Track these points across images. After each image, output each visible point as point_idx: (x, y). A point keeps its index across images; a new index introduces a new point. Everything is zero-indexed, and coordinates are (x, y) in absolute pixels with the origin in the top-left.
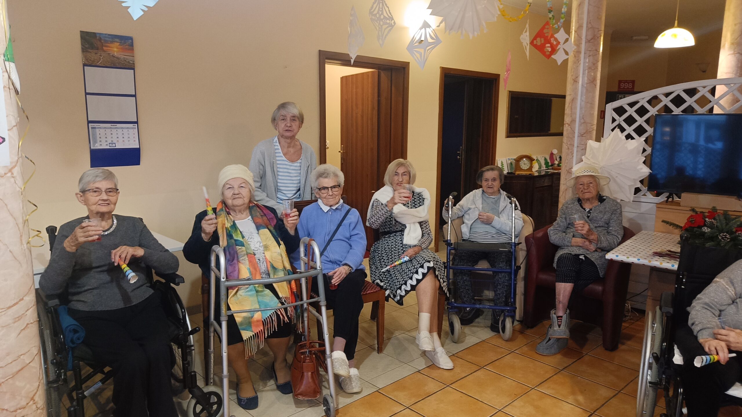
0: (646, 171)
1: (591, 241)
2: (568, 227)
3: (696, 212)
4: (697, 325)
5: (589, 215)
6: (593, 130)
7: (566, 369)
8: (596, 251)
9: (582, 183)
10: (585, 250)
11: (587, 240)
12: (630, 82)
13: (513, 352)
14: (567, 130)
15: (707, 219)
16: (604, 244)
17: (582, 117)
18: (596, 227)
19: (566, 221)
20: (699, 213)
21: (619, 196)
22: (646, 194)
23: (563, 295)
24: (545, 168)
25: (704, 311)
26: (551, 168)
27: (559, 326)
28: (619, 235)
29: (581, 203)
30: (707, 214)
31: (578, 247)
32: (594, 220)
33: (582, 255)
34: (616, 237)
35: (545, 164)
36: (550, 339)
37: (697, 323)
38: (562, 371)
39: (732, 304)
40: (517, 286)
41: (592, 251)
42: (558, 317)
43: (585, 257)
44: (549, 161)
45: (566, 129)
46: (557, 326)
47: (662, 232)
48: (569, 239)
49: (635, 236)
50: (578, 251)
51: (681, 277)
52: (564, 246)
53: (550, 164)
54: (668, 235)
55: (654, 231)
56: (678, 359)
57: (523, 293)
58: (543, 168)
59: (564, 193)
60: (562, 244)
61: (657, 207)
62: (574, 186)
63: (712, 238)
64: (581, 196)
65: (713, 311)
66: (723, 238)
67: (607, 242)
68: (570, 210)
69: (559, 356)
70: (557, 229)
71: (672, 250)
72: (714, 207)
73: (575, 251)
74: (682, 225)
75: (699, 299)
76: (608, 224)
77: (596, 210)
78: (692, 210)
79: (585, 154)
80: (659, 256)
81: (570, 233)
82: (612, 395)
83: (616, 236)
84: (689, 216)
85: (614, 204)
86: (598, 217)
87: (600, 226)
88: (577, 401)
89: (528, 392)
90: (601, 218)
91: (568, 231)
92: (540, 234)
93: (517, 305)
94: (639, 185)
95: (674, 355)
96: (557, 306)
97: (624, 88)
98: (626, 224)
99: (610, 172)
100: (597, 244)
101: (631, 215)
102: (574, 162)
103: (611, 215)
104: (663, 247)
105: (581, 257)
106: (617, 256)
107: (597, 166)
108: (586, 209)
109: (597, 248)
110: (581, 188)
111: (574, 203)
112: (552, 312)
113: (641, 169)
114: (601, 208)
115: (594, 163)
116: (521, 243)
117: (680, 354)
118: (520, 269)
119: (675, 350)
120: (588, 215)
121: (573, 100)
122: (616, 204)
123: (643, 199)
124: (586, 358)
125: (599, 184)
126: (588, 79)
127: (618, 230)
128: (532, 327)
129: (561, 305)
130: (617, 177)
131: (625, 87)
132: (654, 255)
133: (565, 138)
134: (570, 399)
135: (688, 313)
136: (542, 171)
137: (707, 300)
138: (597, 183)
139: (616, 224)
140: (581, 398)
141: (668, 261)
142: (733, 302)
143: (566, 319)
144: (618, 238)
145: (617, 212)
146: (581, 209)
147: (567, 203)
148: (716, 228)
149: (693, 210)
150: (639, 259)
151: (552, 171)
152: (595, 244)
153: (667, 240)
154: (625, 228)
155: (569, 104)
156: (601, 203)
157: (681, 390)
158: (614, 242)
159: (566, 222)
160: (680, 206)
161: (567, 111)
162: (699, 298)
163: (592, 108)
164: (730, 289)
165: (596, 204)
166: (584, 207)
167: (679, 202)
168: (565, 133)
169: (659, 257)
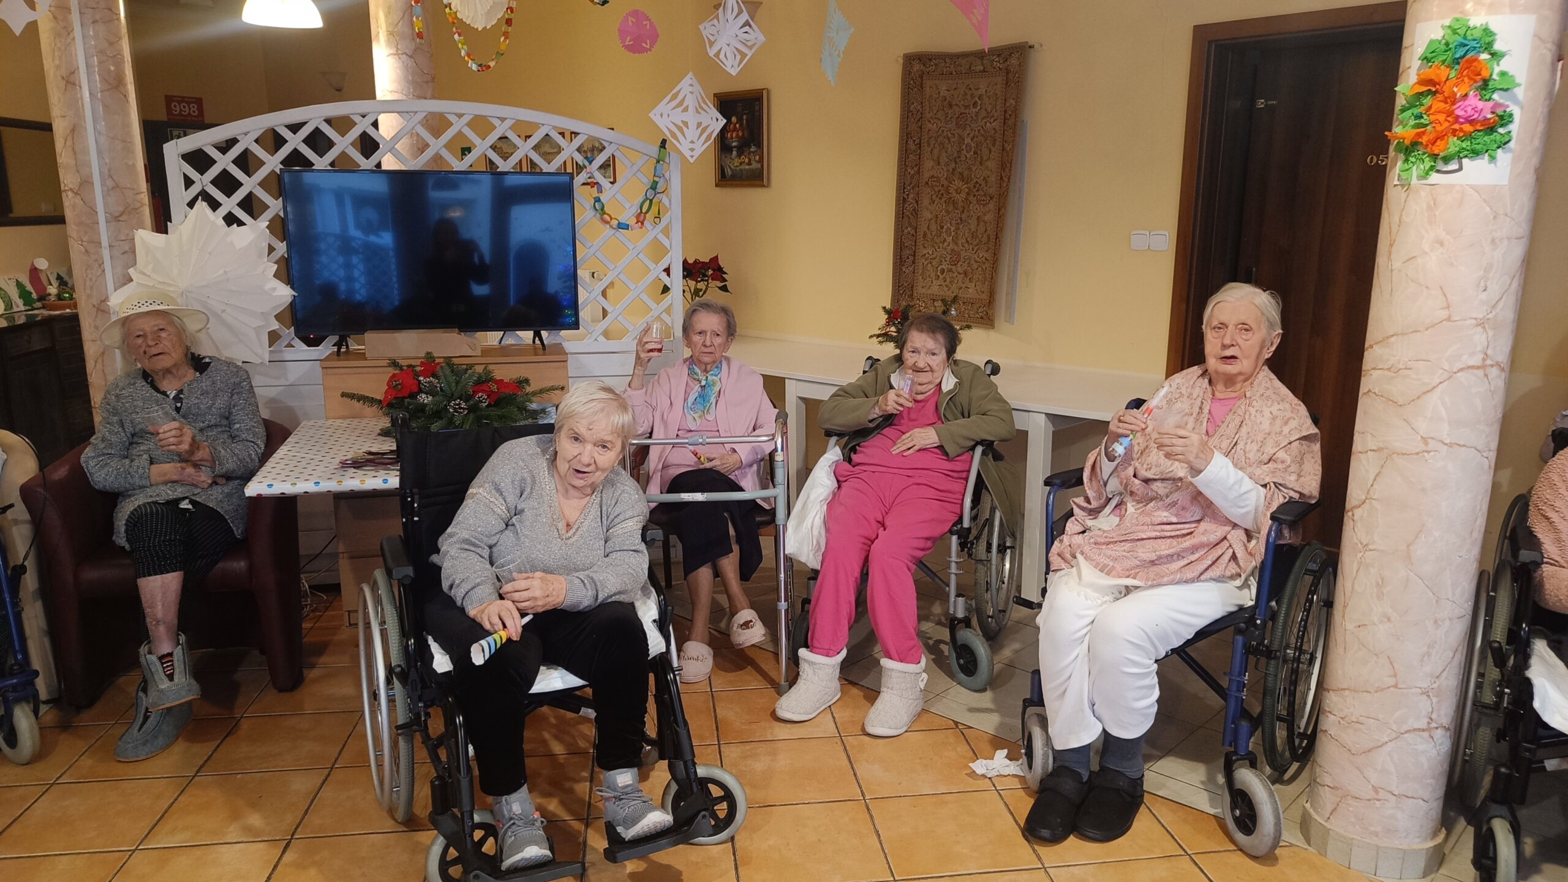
0: (284, 293)
1: (199, 463)
2: (131, 444)
3: (401, 368)
4: (459, 585)
5: (179, 405)
6: (143, 205)
7: (203, 769)
8: (215, 483)
9: (141, 333)
10: (189, 487)
11: (189, 463)
12: (193, 102)
13: (53, 783)
14: (74, 206)
15: (421, 378)
16: (230, 465)
17: (109, 174)
18: (201, 430)
19: (124, 429)
20: (405, 368)
21: (237, 353)
22: (293, 343)
23: (163, 605)
24: (23, 308)
25: (465, 554)
26: (39, 304)
27: (171, 677)
28: (258, 438)
29: (152, 380)
30: (418, 369)
31: (169, 484)
32: (193, 415)
33: (184, 498)
34: (252, 444)
35: (20, 297)
36: (146, 718)
37: (457, 582)
38: (196, 778)
39: (506, 529)
40: (24, 616)
41: (206, 486)
42: (161, 658)
43: (192, 502)
44: (29, 288)
45: (71, 206)
46: (166, 679)
47: (344, 418)
48: (141, 471)
49: (292, 436)
50: (170, 493)
51: (409, 499)
52: (134, 489)
53: (34, 296)
54: (356, 421)
55: (327, 419)
56: (442, 663)
57: (45, 627)
58: (18, 307)
59: (100, 361)
60: (128, 486)
61: (323, 368)
62: (124, 342)
63: (438, 413)
64: (148, 366)
65: (479, 550)
66: (455, 410)
67: (235, 458)
68: (127, 402)
69: (179, 747)
70: (106, 451)
71: (373, 450)
72: (428, 353)
73: (167, 493)
74: (379, 396)
75: (451, 536)
76: (227, 418)
77: (193, 390)
78: (392, 363)
79: (134, 263)
80: (354, 468)
81: (139, 455)
82: (320, 782)
83: (251, 441)
84: (387, 377)
85: (232, 372)
86: (202, 406)
87: (212, 425)
88: (248, 829)
89: (124, 864)
90: (210, 408)
91: (134, 452)
92: (61, 472)
93: (36, 664)
94: (275, 326)
95: (433, 657)
96: (150, 633)
97: (180, 114)
98: (265, 414)
99: (206, 302)
100: (213, 468)
101: (271, 393)
102: (110, 285)
103: (231, 397)
104: (355, 447)
105: (185, 505)
106: (270, 486)
107: (172, 289)
108: (168, 393)
109: (215, 476)
110: (140, 346)
111: (134, 384)
112: (143, 650)
113: (274, 289)
114: (204, 384)
115: (164, 283)
116: (11, 506)
117: (443, 651)
118: (25, 572)
119: (432, 647)
120: (176, 406)
121: (75, 130)
122: (235, 370)
123: (289, 354)
124: (245, 725)
125: (184, 331)
126: (104, 80)
127: (254, 427)
128: (90, 704)
129: (162, 629)
130: (223, 311)
131: (183, 113)
132: (343, 467)
133: (72, 228)
134: (233, 833)
135: (439, 569)
136: (16, 315)
137: (465, 535)
138: (178, 328)
139: (247, 415)
140: (255, 820)
141: (373, 473)
142: (507, 525)
143: (182, 657)
144: (258, 446)
145: (242, 388)
146: (155, 394)
147: (117, 386)
148: (440, 393)
149: (394, 364)
150: (319, 483)
151: (45, 313)
152: (209, 469)
153: (357, 433)
154: (267, 423)
155: (66, 140)
156: (201, 374)
157: (460, 720)
158: (250, 455)
159: (125, 431)
160: (366, 359)
161: (63, 157)
162: (451, 533)
163: (128, 150)
164: (496, 502)
165: (191, 378)
166: (162, 389)
167: (364, 351)
168: (69, 214)
169: (353, 470)
